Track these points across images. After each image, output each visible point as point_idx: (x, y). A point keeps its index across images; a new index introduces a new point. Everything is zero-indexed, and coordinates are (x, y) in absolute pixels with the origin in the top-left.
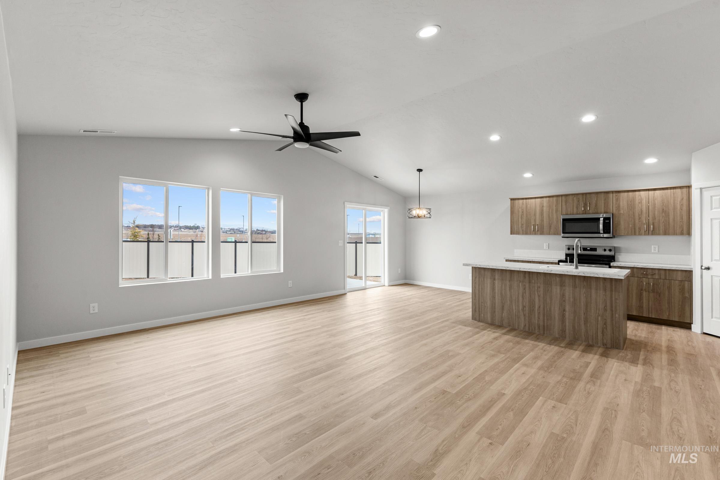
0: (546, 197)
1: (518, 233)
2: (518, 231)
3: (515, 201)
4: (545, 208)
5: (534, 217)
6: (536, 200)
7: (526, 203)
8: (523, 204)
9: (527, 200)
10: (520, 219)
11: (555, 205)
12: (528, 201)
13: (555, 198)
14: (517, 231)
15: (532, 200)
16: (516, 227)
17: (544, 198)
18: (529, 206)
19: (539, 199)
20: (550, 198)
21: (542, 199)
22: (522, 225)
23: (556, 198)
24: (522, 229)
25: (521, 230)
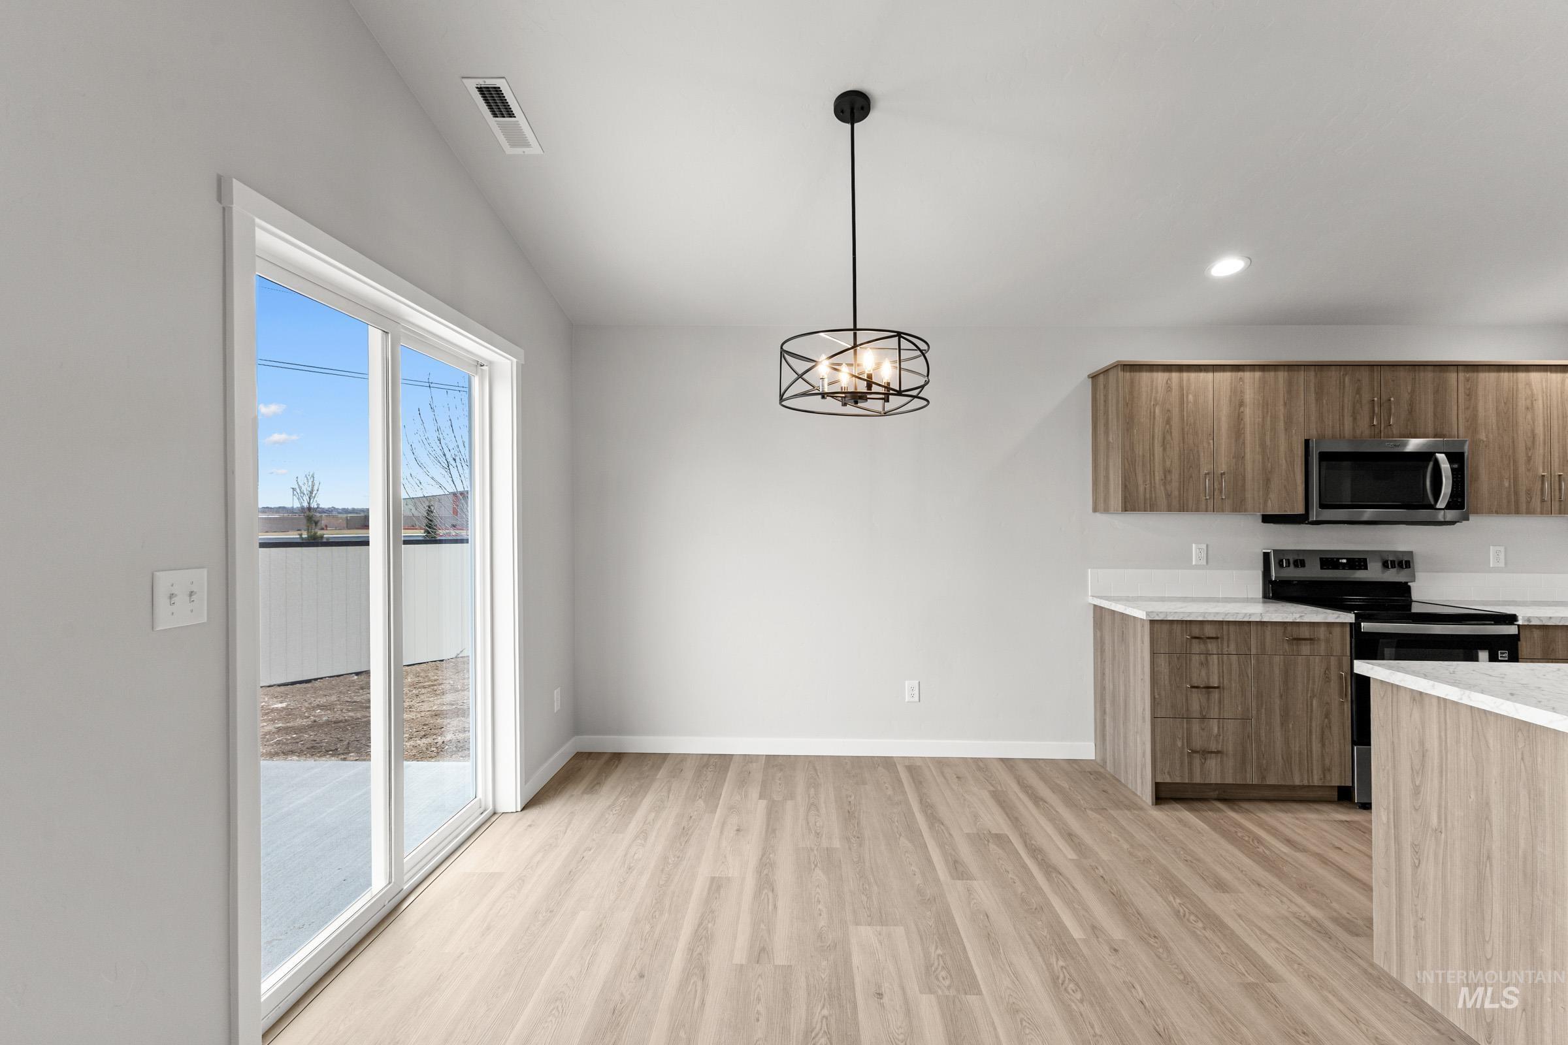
0: (1253, 367)
1: (1150, 506)
2: (1151, 498)
3: (1137, 375)
4: (1248, 411)
5: (1212, 441)
6: (1219, 376)
7: (1181, 388)
8: (1169, 389)
9: (1185, 375)
10: (1158, 450)
11: (1282, 402)
12: (1189, 380)
13: (1282, 375)
14: (1148, 496)
15: (1202, 375)
16: (1144, 481)
17: (1243, 371)
18: (1191, 397)
19: (1227, 376)
20: (1267, 374)
21: (1240, 374)
22: (1167, 472)
23: (1286, 373)
24: (1165, 489)
25: (1161, 492)
